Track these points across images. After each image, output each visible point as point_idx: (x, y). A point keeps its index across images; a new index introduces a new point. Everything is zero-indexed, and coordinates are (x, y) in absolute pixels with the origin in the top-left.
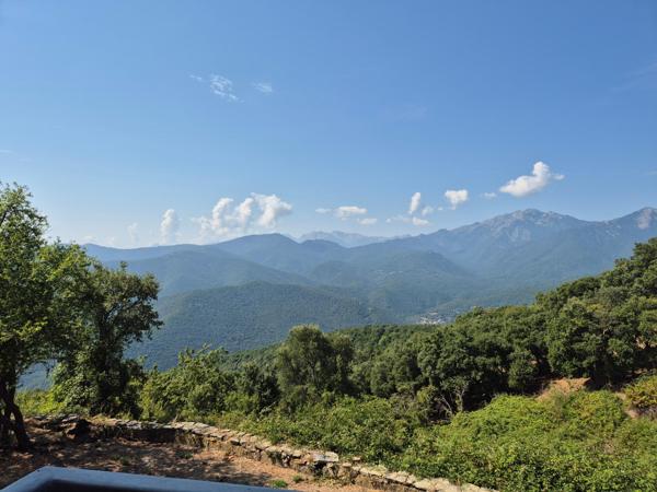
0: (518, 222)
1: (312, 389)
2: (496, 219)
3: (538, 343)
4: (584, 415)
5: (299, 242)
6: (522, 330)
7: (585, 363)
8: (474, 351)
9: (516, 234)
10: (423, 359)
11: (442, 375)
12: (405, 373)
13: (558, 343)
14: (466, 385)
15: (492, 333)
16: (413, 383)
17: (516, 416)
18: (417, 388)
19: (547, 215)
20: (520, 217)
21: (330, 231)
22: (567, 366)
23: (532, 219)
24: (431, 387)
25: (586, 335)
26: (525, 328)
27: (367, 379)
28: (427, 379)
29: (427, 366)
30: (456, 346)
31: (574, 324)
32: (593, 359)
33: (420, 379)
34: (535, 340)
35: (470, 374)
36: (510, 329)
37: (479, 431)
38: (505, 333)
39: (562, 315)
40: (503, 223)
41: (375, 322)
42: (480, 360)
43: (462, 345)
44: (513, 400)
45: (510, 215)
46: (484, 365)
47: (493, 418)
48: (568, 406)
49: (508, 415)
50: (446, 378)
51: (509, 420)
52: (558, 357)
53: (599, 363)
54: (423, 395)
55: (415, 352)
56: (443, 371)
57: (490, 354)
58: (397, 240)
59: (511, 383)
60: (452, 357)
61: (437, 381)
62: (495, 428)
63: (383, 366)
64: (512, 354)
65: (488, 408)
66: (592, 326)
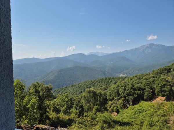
0: (147, 47)
1: (92, 105)
2: (141, 47)
3: (153, 87)
4: (165, 108)
5: (87, 55)
6: (148, 83)
7: (165, 94)
8: (135, 89)
9: (147, 50)
10: (121, 91)
11: (126, 96)
12: (116, 95)
13: (158, 88)
14: (133, 98)
15: (140, 84)
16: (118, 97)
17: (146, 108)
18: (119, 99)
19: (156, 45)
20: (148, 46)
21: (95, 52)
22: (160, 94)
23: (151, 46)
24: (123, 98)
25: (166, 86)
26: (149, 83)
27: (106, 95)
28: (122, 96)
29: (122, 93)
30: (129, 88)
31: (162, 83)
32: (168, 93)
33: (120, 96)
34: (152, 86)
35: (134, 95)
36: (145, 83)
37: (136, 111)
38: (143, 84)
39: (160, 81)
40: (143, 48)
41: (108, 76)
42: (136, 92)
43: (131, 88)
44: (146, 103)
45: (145, 45)
46: (138, 93)
47: (140, 108)
48: (160, 106)
49: (144, 107)
50: (127, 96)
51: (144, 109)
52: (158, 92)
53: (170, 94)
54: (121, 101)
55: (119, 89)
56: (126, 94)
57: (139, 90)
58: (113, 54)
59: (145, 98)
60: (129, 91)
61: (125, 97)
62: (141, 111)
63: (110, 92)
64: (145, 90)
65: (138, 105)
66: (168, 84)
